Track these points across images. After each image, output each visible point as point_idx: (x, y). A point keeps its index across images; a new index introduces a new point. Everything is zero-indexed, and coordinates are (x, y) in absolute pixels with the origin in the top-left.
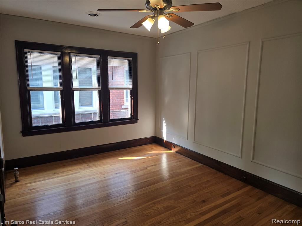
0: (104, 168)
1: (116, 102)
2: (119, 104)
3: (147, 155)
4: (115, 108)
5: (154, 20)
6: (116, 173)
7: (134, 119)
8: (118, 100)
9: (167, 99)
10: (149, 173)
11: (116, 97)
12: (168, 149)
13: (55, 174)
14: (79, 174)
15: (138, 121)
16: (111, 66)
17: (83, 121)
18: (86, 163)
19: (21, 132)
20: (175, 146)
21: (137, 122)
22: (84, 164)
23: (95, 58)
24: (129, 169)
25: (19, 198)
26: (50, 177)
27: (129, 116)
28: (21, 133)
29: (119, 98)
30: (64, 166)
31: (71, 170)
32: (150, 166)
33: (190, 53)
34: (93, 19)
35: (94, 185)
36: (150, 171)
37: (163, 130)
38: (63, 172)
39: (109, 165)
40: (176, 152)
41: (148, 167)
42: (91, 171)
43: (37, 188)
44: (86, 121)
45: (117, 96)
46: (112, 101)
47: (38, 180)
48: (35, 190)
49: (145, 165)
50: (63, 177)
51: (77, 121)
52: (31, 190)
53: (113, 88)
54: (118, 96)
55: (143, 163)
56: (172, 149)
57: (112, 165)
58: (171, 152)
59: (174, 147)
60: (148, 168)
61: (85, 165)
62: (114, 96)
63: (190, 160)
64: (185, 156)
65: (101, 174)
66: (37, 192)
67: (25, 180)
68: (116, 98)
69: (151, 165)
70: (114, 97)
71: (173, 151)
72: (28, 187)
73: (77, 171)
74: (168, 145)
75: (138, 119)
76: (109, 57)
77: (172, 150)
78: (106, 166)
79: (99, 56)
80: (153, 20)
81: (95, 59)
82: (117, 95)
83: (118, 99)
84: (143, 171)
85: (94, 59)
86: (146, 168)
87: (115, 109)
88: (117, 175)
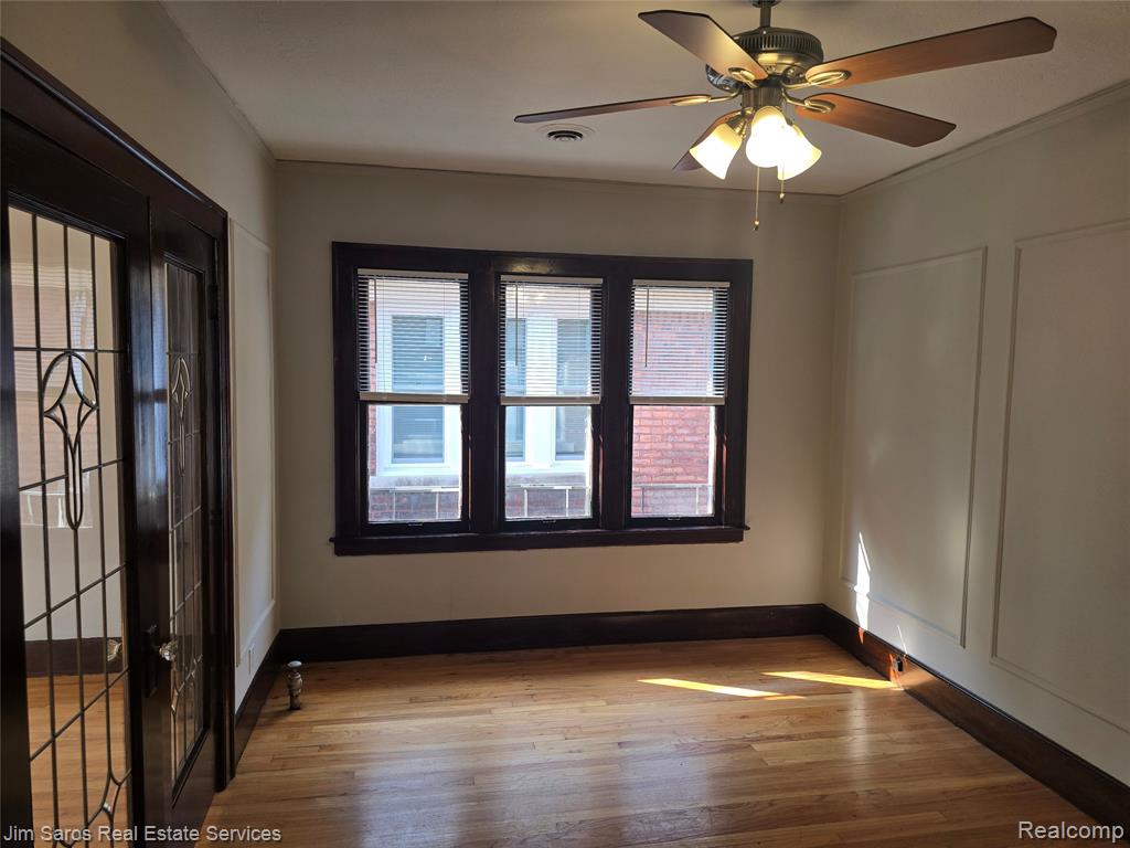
0: (583, 710)
1: (688, 446)
2: (698, 454)
3: (772, 686)
4: (680, 470)
5: (740, 133)
6: (619, 744)
7: (728, 522)
8: (696, 439)
9: (877, 449)
10: (755, 771)
11: (687, 426)
12: (876, 670)
13: (412, 700)
14: (488, 716)
15: (745, 532)
16: (643, 312)
17: (535, 517)
18: (526, 677)
19: (331, 540)
20: (906, 663)
21: (741, 540)
22: (517, 680)
23: (588, 288)
24: (674, 732)
25: (277, 774)
26: (394, 713)
27: (709, 511)
28: (333, 545)
29: (699, 431)
30: (453, 676)
31: (466, 697)
32: (768, 738)
33: (981, 253)
34: (565, 150)
35: (522, 774)
36: (762, 760)
37: (856, 584)
38: (441, 699)
39: (604, 704)
40: (912, 692)
41: (757, 740)
42: (534, 713)
43: (340, 747)
44: (543, 517)
45: (690, 423)
46: (673, 442)
47: (355, 715)
48: (332, 750)
49: (748, 729)
50: (434, 721)
51: (509, 517)
52: (321, 747)
53: (647, 399)
54: (695, 423)
55: (743, 717)
56: (892, 673)
57: (616, 702)
58: (887, 690)
59: (900, 669)
60: (757, 747)
61: (518, 687)
62: (681, 423)
63: (973, 742)
64: (950, 720)
65: (562, 732)
66: (338, 760)
67: (319, 706)
68: (686, 432)
69: (774, 734)
70: (680, 428)
71: (894, 684)
72: (319, 734)
73: (487, 706)
74: (871, 655)
75: (746, 524)
76: (635, 282)
77: (892, 678)
78: (590, 704)
79: (600, 281)
80: (738, 130)
81: (589, 291)
82: (693, 419)
83: (695, 434)
84: (730, 755)
85: (582, 291)
86: (745, 745)
87: (682, 474)
88: (619, 752)
